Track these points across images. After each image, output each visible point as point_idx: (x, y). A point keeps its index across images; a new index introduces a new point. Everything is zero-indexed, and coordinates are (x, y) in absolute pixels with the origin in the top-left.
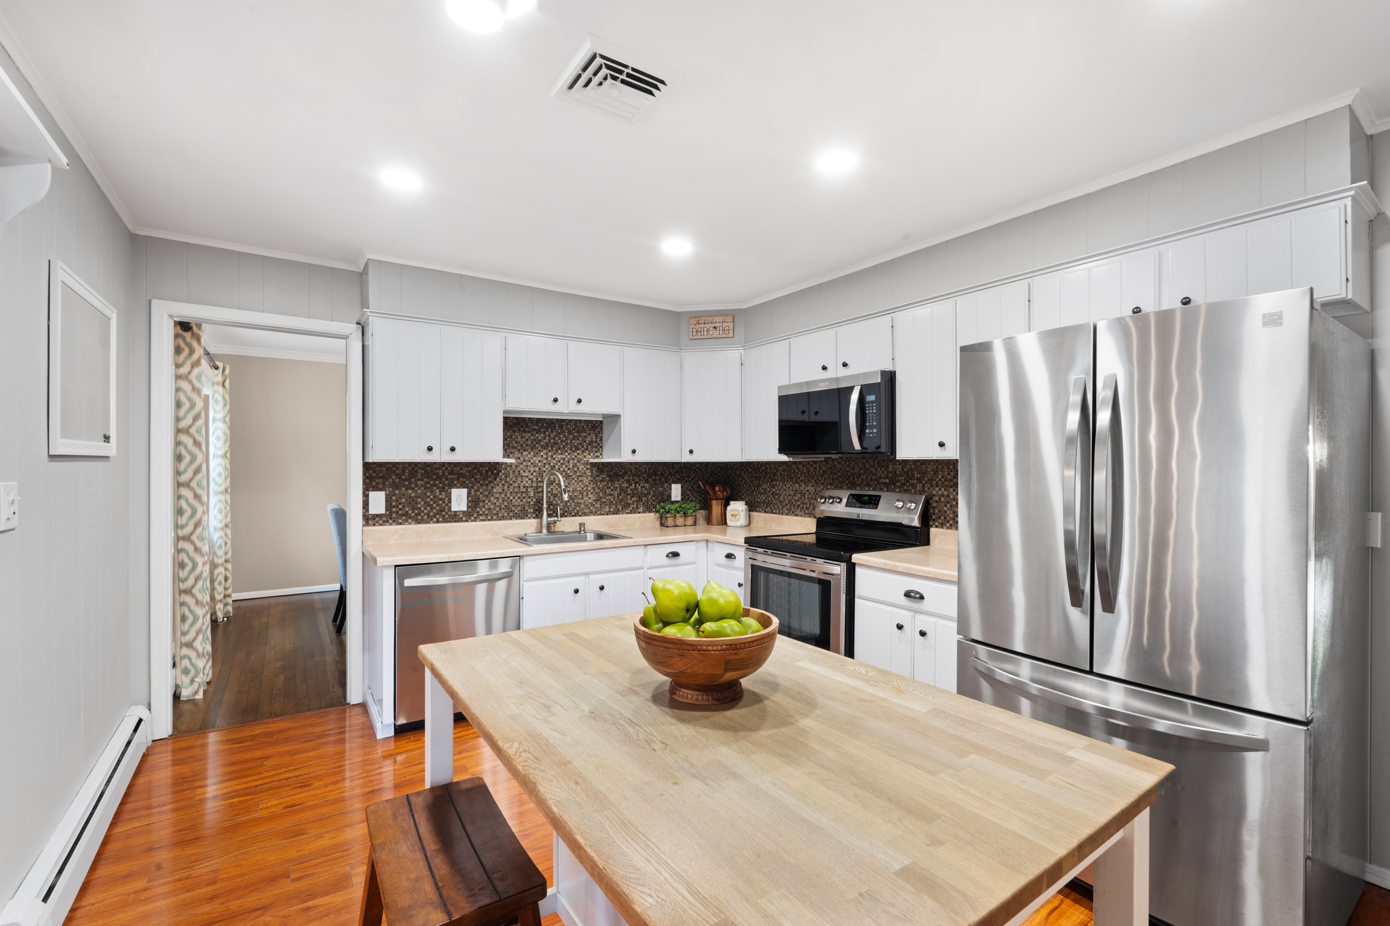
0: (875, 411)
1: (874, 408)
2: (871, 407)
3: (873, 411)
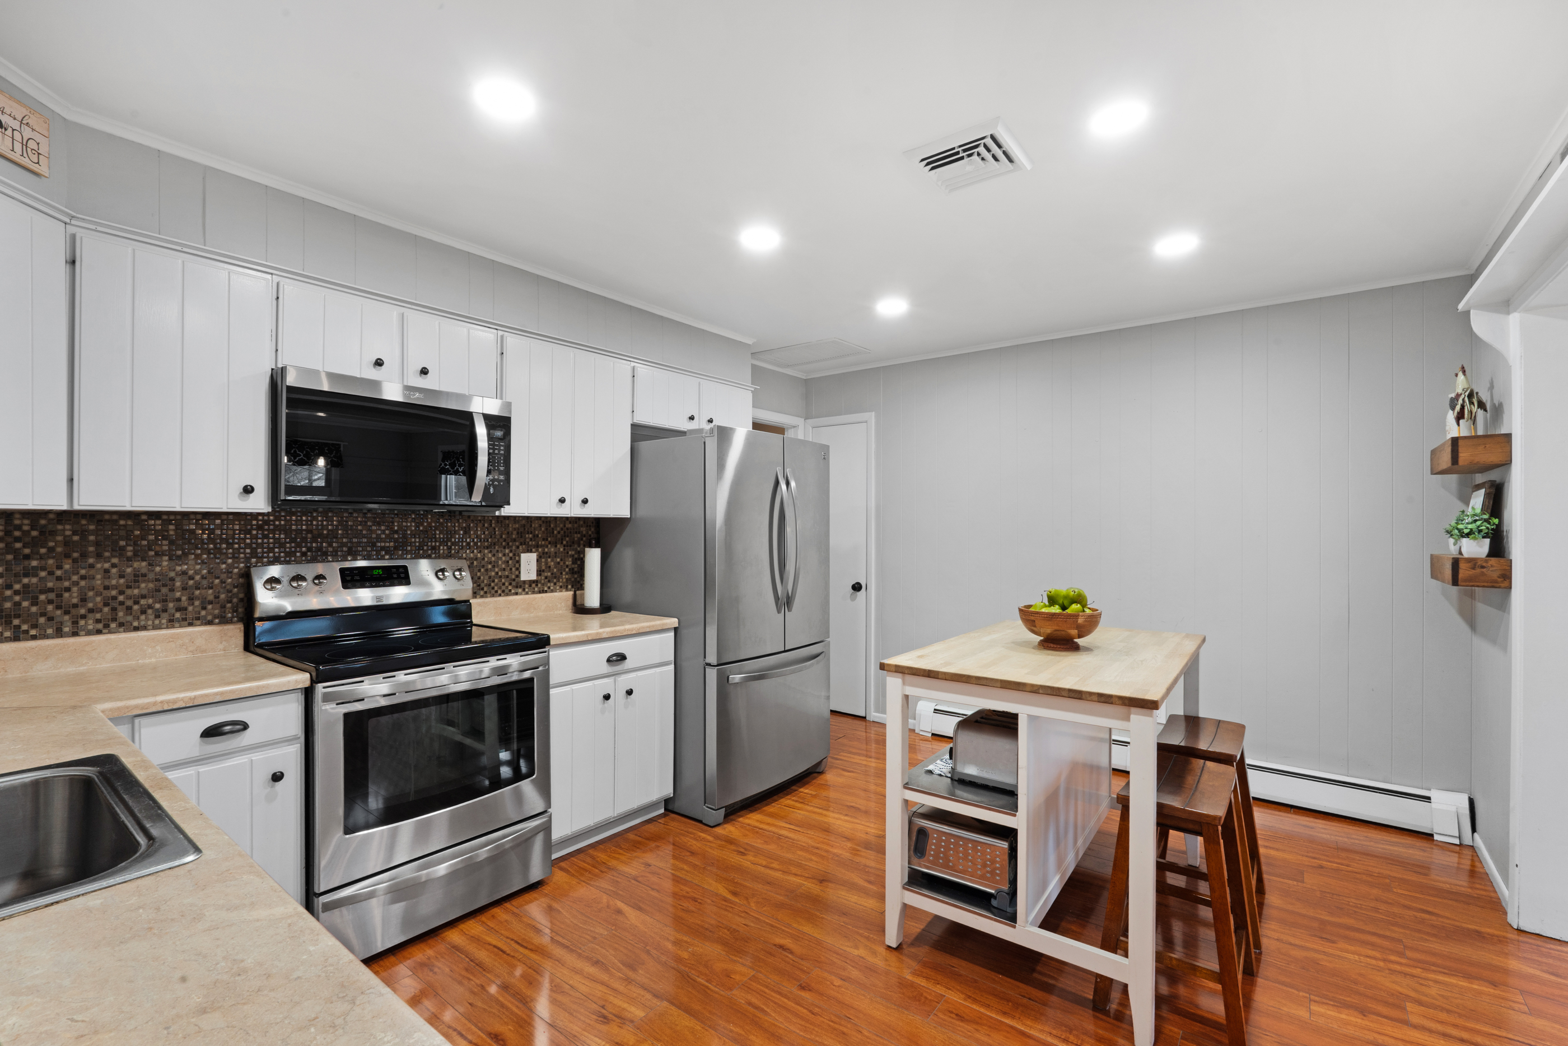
0: (502, 452)
1: (502, 448)
2: (497, 445)
3: (499, 451)
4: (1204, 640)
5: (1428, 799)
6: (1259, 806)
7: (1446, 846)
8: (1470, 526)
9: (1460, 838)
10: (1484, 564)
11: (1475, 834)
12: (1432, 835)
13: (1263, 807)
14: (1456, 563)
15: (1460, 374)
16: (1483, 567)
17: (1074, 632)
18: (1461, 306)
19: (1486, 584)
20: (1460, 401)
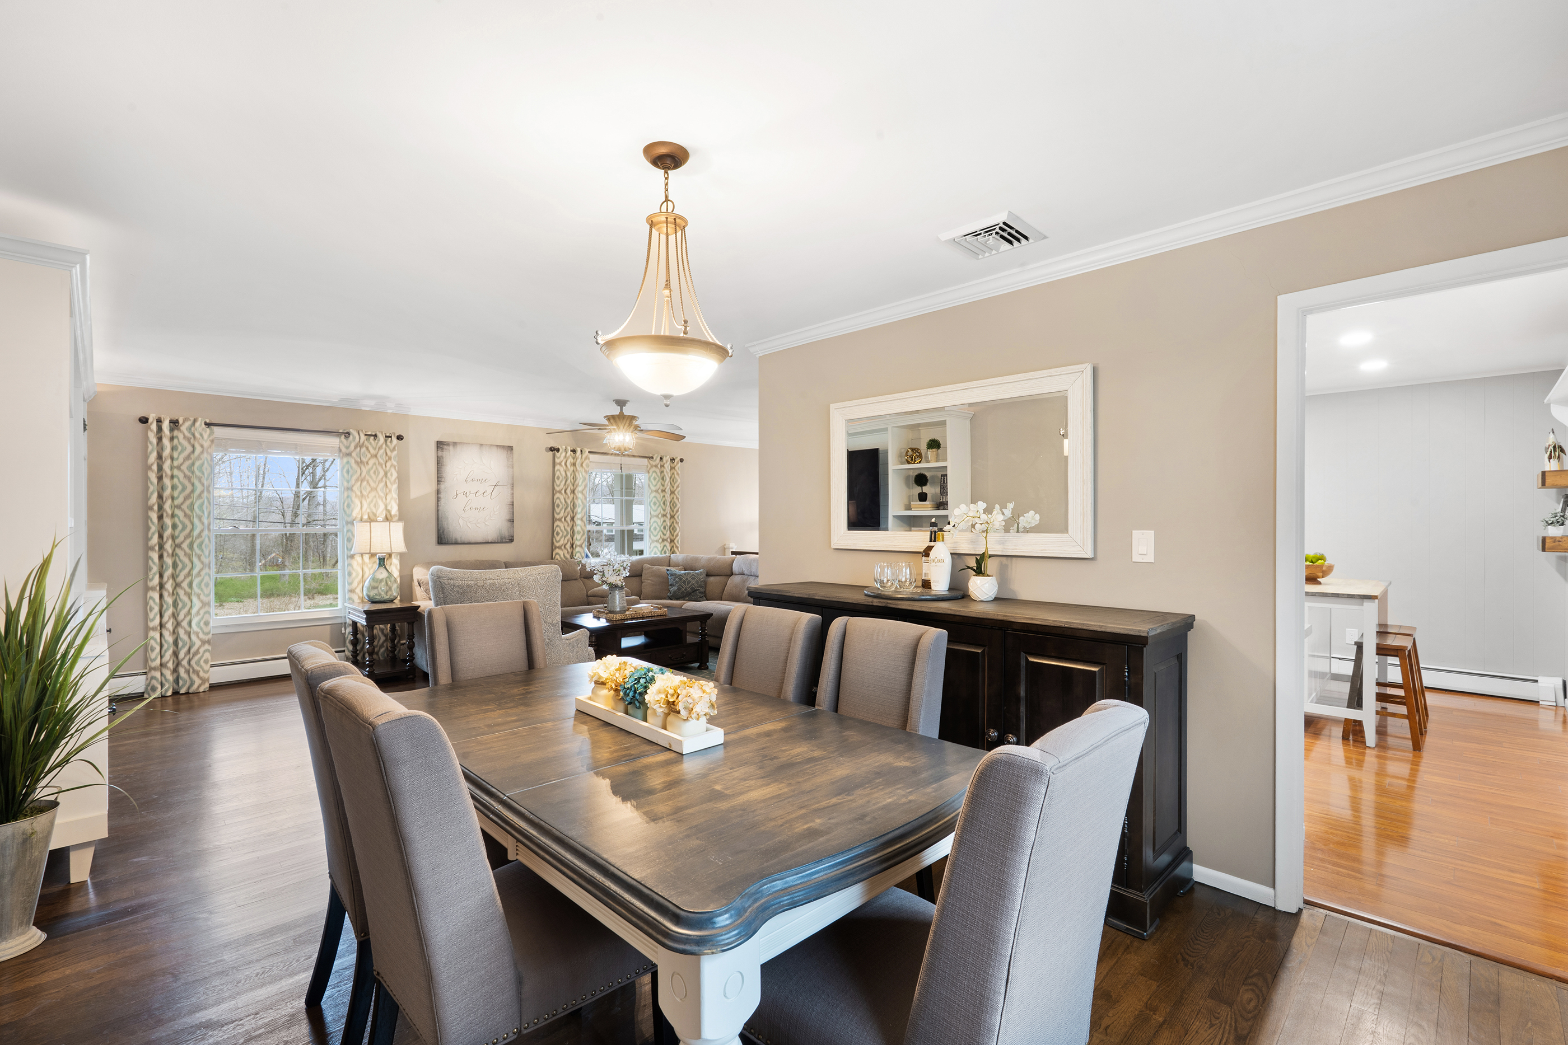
4: (1390, 583)
5: (1536, 681)
6: (1427, 691)
7: (1547, 708)
8: (1552, 519)
9: (1556, 702)
10: (1560, 540)
11: (1566, 699)
12: (1538, 702)
13: (1430, 691)
14: (1544, 540)
15: (1551, 433)
16: (1559, 541)
17: (1320, 574)
18: (1545, 401)
19: (1561, 551)
20: (1549, 450)
